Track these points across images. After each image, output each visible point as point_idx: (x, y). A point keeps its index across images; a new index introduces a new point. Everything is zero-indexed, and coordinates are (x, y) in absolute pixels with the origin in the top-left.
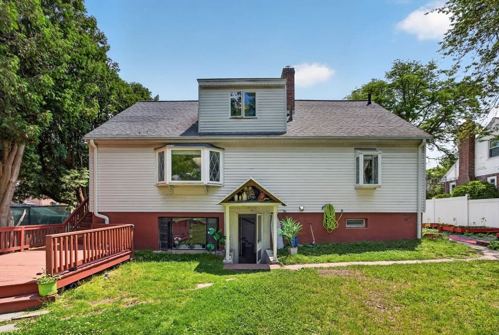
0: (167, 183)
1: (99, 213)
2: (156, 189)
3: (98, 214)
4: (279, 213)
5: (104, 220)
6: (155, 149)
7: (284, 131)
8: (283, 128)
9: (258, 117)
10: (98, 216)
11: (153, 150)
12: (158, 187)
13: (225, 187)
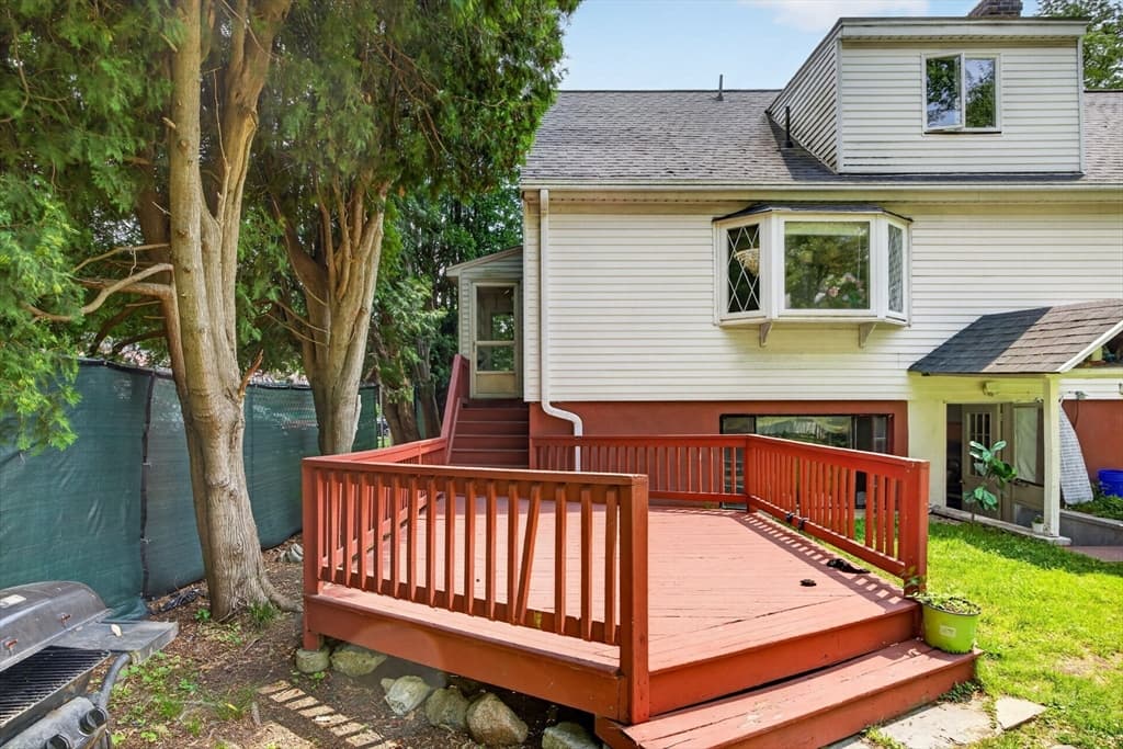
0: (774, 316)
1: (553, 404)
2: (720, 334)
3: (550, 407)
4: (1064, 401)
5: (571, 425)
6: (715, 220)
7: (1076, 168)
8: (1076, 160)
9: (1004, 130)
10: (554, 414)
11: (709, 225)
12: (725, 328)
13: (914, 327)
